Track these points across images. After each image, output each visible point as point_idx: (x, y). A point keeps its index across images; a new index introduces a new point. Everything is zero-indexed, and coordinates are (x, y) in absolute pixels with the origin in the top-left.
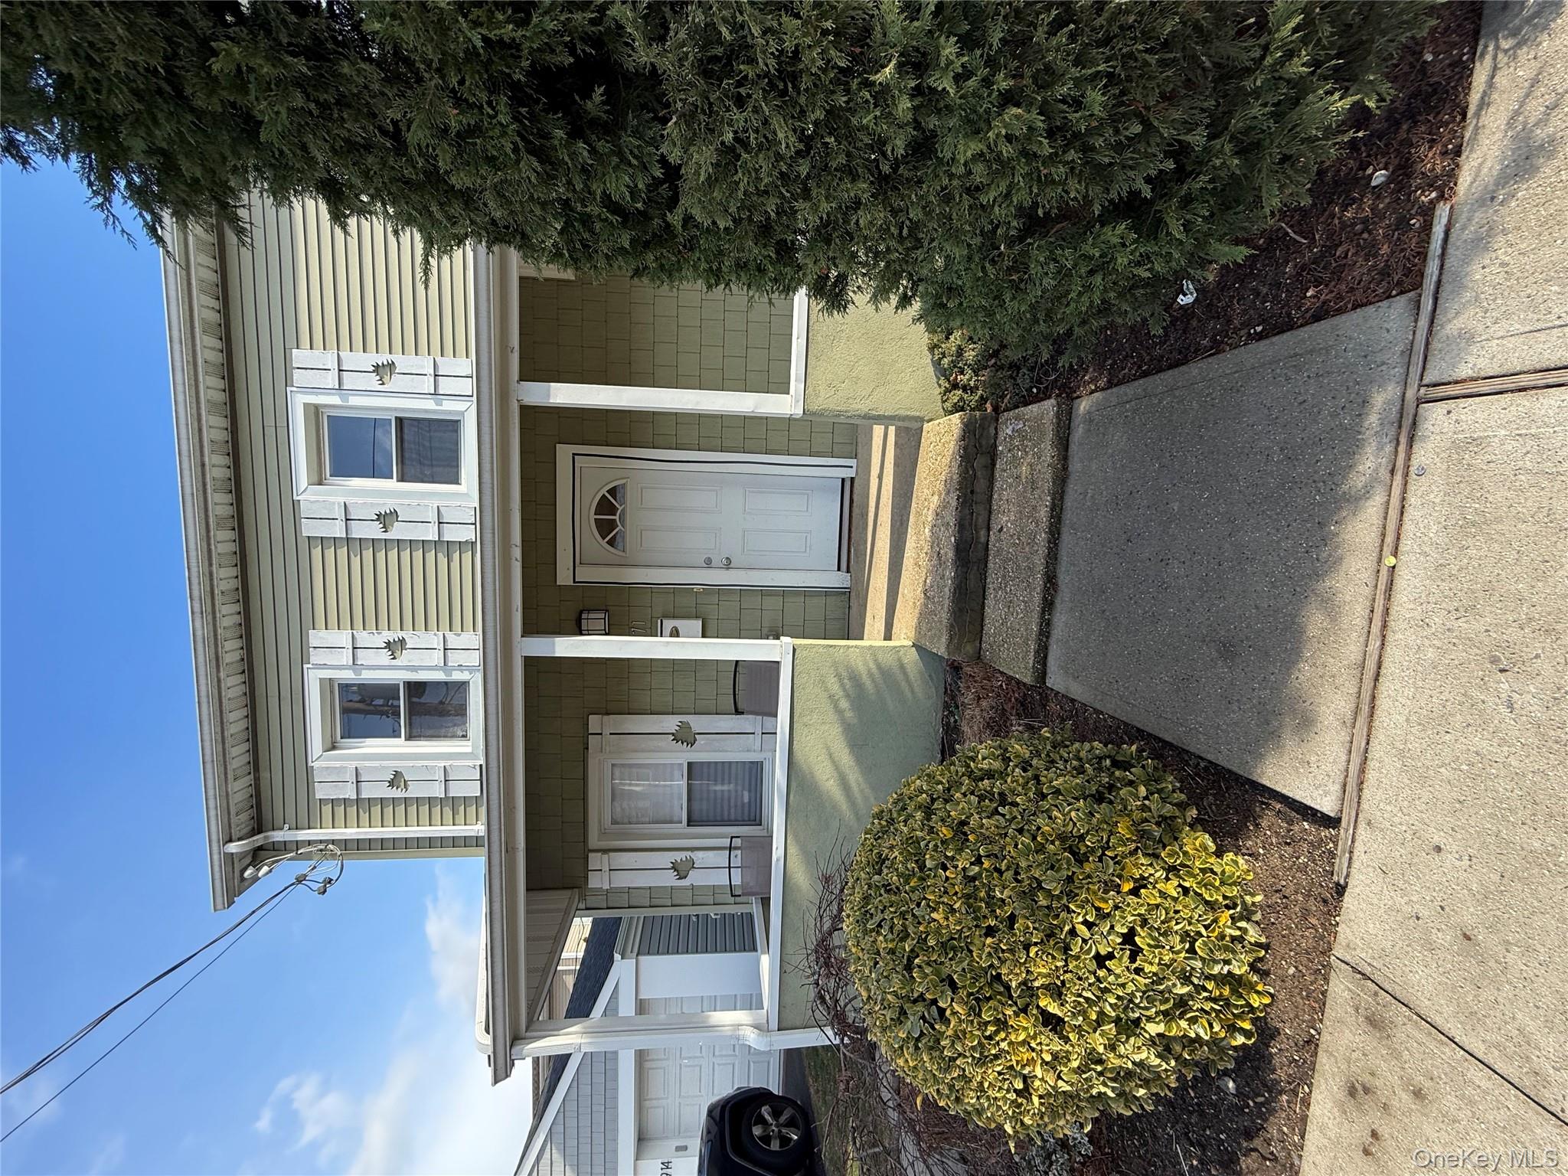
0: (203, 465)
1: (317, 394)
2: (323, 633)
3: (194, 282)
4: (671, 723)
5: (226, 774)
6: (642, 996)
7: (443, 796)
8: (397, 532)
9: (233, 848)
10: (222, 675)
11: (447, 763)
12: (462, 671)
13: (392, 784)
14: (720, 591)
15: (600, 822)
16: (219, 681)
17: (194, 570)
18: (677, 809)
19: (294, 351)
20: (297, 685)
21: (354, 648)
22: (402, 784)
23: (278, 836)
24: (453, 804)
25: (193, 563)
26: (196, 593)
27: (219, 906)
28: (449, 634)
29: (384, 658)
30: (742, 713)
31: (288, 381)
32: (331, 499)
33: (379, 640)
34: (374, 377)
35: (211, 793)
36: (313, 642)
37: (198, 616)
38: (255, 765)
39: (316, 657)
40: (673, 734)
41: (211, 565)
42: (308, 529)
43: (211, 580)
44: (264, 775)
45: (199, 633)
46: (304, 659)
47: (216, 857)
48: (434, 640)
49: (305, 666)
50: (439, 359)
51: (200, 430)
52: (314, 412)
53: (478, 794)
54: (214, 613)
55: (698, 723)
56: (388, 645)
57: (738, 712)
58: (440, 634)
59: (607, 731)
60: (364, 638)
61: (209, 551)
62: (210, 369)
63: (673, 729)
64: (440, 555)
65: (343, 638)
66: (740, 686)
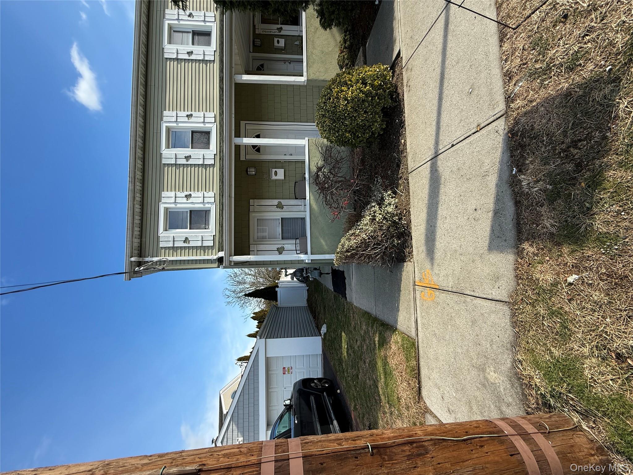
0: (136, 141)
1: (169, 123)
2: (166, 193)
3: (139, 92)
4: (276, 202)
5: (133, 235)
6: (268, 356)
7: (201, 245)
8: (191, 162)
9: (133, 259)
10: (135, 203)
11: (203, 235)
12: (208, 204)
13: (185, 242)
14: (290, 162)
15: (253, 237)
16: (134, 205)
17: (131, 169)
18: (278, 234)
19: (164, 112)
20: (157, 209)
21: (175, 197)
22: (188, 242)
23: (147, 259)
24: (204, 248)
25: (131, 167)
26: (131, 176)
27: (127, 279)
28: (205, 193)
29: (184, 200)
30: (297, 199)
31: (162, 120)
32: (172, 152)
33: (183, 195)
34: (187, 118)
35: (128, 239)
36: (163, 196)
37: (130, 182)
38: (141, 236)
39: (163, 200)
40: (276, 205)
41: (135, 169)
42: (164, 161)
43: (135, 173)
44: (143, 240)
45: (130, 188)
46: (160, 201)
47: (127, 261)
48: (200, 194)
49: (160, 203)
50: (205, 113)
51: (136, 131)
52: (168, 129)
53: (213, 245)
54: (135, 184)
55: (284, 202)
56: (186, 196)
57: (296, 199)
58: (202, 192)
59: (256, 204)
60: (179, 194)
61: (135, 165)
62: (141, 116)
63: (276, 204)
64: (203, 169)
65: (172, 194)
66: (296, 191)
